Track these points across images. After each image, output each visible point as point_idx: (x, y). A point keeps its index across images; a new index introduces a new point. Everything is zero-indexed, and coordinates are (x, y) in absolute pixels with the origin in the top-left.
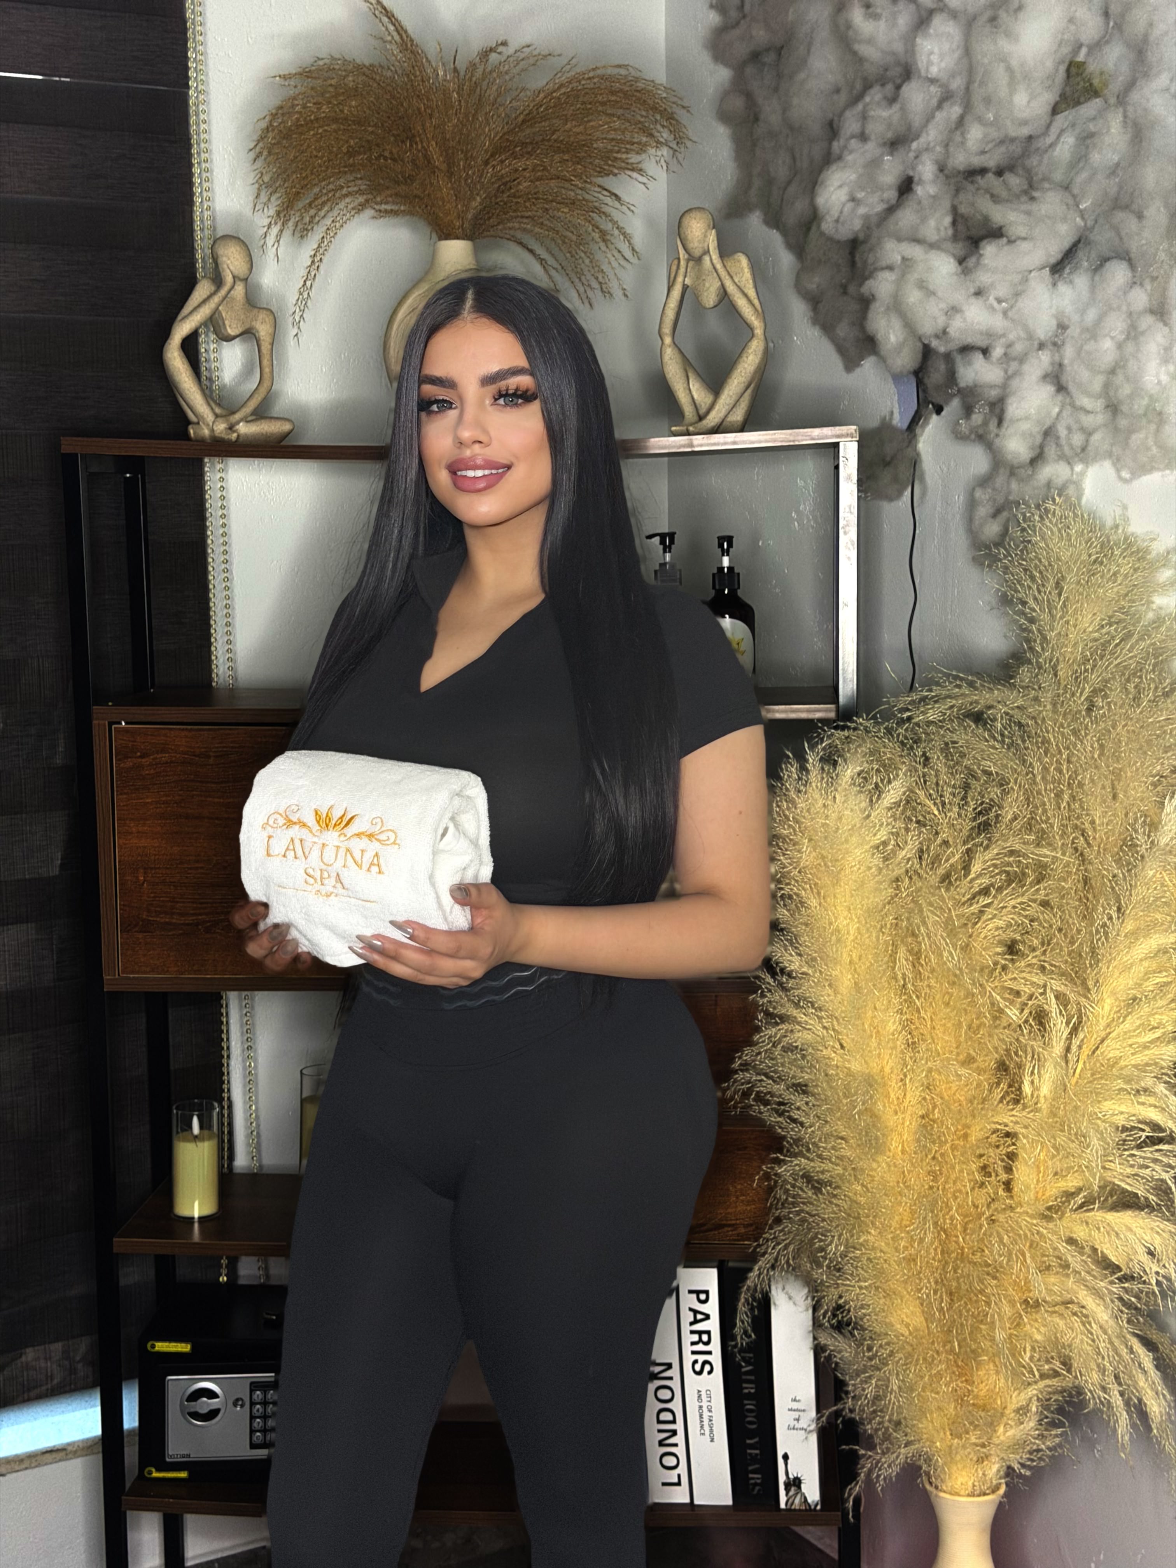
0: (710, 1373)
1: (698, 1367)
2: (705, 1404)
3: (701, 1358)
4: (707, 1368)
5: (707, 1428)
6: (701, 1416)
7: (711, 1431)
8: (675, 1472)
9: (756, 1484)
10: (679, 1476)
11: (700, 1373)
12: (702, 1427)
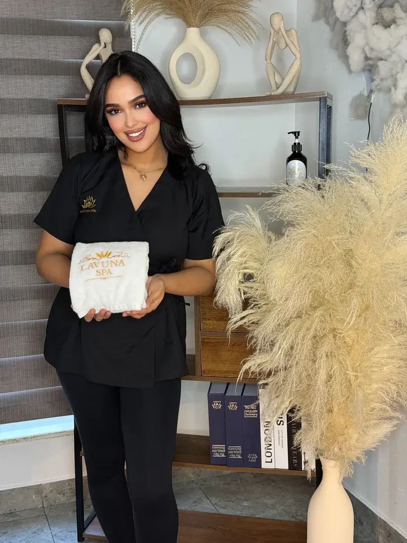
0: (283, 424)
1: (279, 423)
2: (280, 435)
3: (280, 420)
4: (282, 423)
5: (281, 443)
6: (279, 439)
7: (282, 444)
8: (270, 458)
9: (295, 463)
10: (271, 459)
11: (279, 424)
12: (279, 443)
